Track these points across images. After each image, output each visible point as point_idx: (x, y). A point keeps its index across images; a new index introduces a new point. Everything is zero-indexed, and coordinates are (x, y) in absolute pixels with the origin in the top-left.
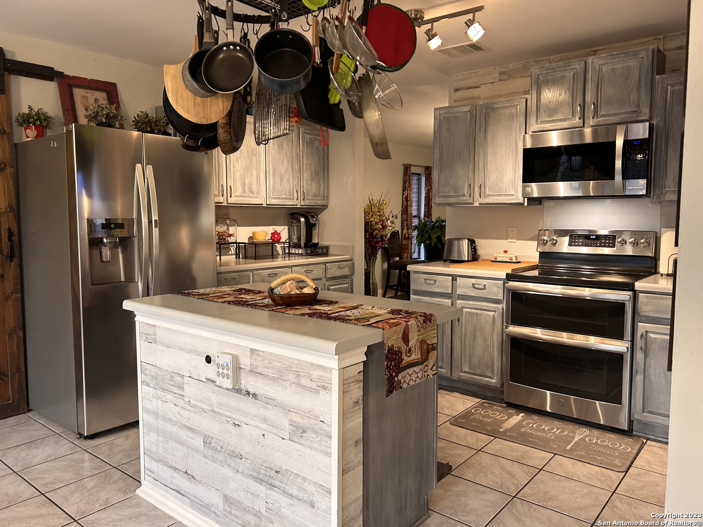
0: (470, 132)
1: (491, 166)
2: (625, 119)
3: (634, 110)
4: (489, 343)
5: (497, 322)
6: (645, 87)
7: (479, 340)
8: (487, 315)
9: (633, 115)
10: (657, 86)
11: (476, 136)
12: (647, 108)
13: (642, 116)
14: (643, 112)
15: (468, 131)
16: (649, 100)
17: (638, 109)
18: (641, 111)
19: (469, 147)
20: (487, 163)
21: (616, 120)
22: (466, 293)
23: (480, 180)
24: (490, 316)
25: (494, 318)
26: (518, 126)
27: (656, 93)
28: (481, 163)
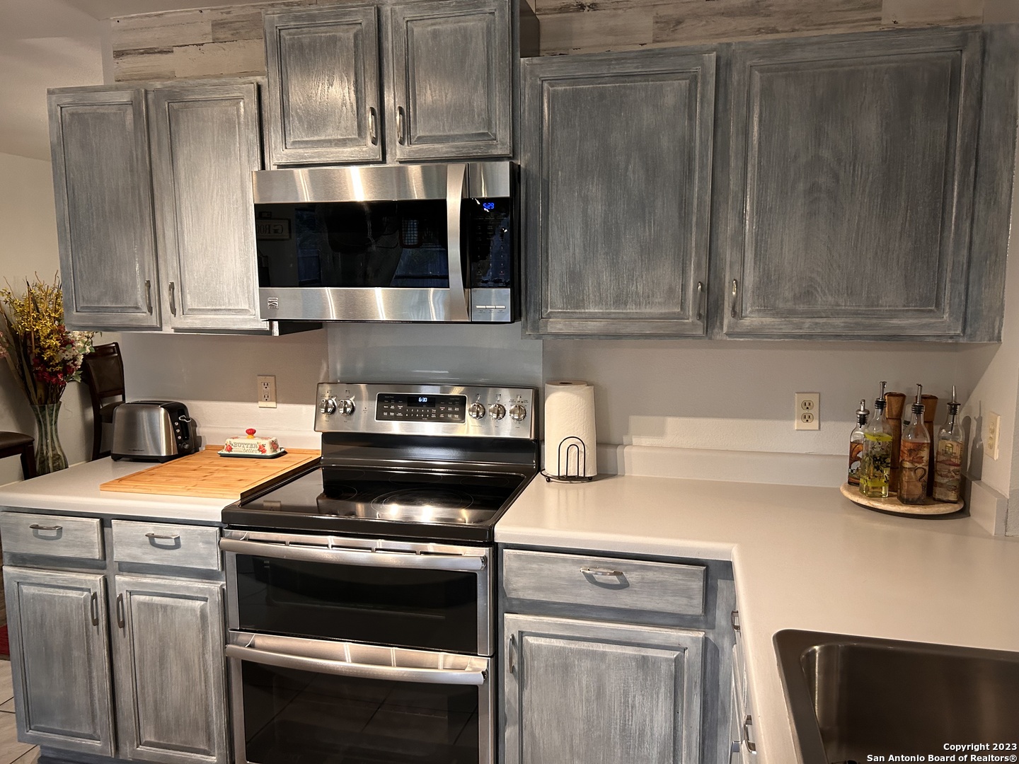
0: (137, 155)
1: (191, 241)
2: (465, 150)
3: (481, 131)
4: (198, 673)
5: (211, 623)
6: (500, 81)
7: (174, 669)
8: (187, 609)
9: (480, 143)
10: (522, 82)
11: (153, 166)
12: (506, 131)
13: (496, 145)
14: (498, 138)
15: (131, 152)
16: (509, 109)
17: (488, 129)
18: (495, 135)
19: (139, 194)
20: (183, 233)
21: (447, 153)
22: (134, 558)
23: (171, 273)
24: (193, 610)
25: (203, 616)
26: (244, 148)
27: (523, 98)
28: (170, 234)
